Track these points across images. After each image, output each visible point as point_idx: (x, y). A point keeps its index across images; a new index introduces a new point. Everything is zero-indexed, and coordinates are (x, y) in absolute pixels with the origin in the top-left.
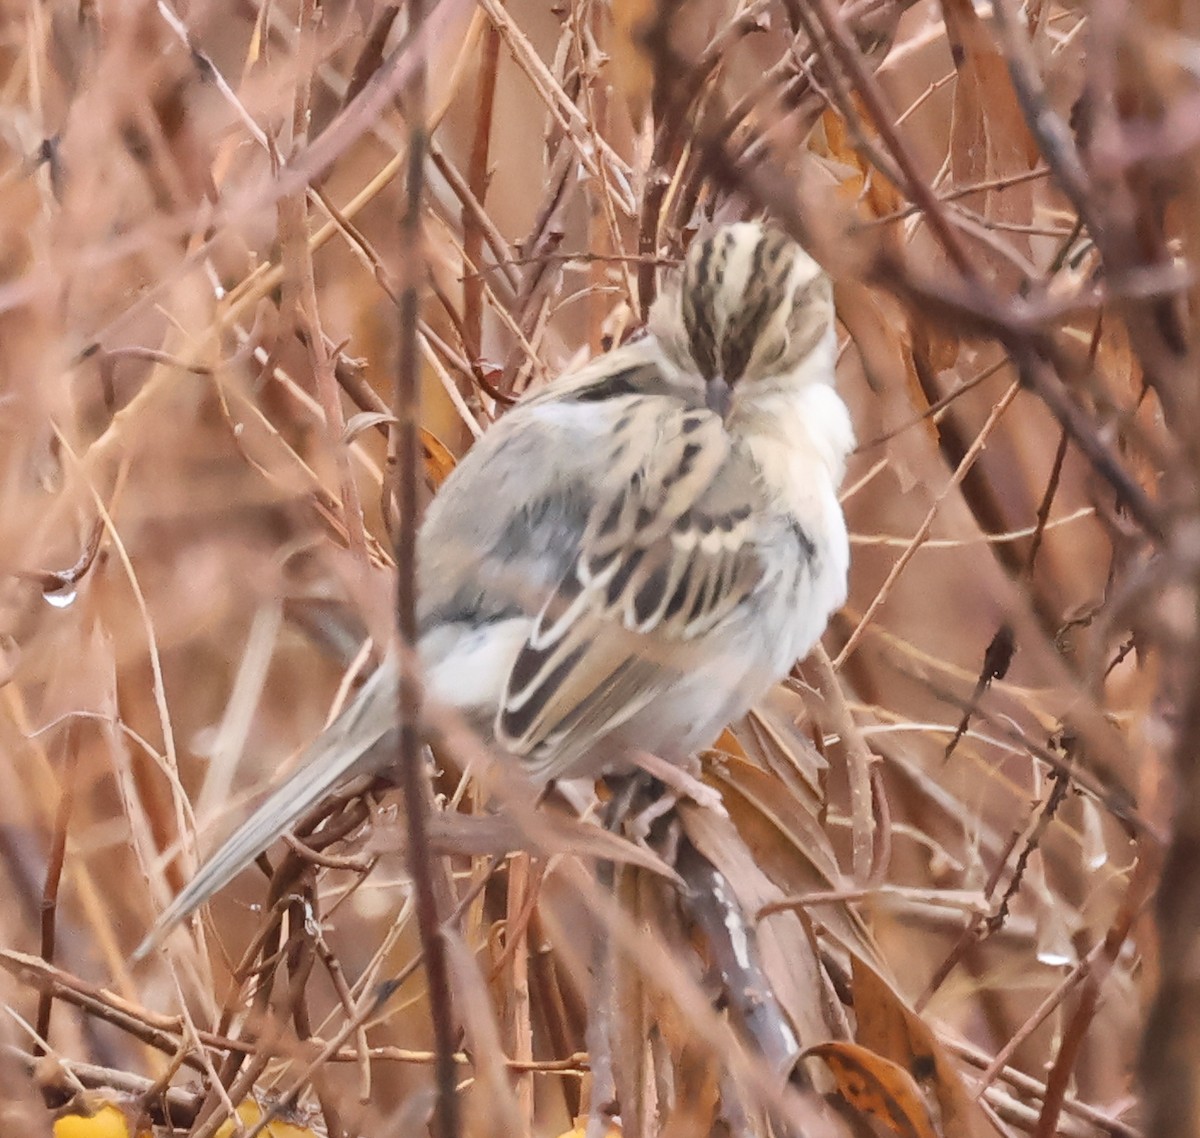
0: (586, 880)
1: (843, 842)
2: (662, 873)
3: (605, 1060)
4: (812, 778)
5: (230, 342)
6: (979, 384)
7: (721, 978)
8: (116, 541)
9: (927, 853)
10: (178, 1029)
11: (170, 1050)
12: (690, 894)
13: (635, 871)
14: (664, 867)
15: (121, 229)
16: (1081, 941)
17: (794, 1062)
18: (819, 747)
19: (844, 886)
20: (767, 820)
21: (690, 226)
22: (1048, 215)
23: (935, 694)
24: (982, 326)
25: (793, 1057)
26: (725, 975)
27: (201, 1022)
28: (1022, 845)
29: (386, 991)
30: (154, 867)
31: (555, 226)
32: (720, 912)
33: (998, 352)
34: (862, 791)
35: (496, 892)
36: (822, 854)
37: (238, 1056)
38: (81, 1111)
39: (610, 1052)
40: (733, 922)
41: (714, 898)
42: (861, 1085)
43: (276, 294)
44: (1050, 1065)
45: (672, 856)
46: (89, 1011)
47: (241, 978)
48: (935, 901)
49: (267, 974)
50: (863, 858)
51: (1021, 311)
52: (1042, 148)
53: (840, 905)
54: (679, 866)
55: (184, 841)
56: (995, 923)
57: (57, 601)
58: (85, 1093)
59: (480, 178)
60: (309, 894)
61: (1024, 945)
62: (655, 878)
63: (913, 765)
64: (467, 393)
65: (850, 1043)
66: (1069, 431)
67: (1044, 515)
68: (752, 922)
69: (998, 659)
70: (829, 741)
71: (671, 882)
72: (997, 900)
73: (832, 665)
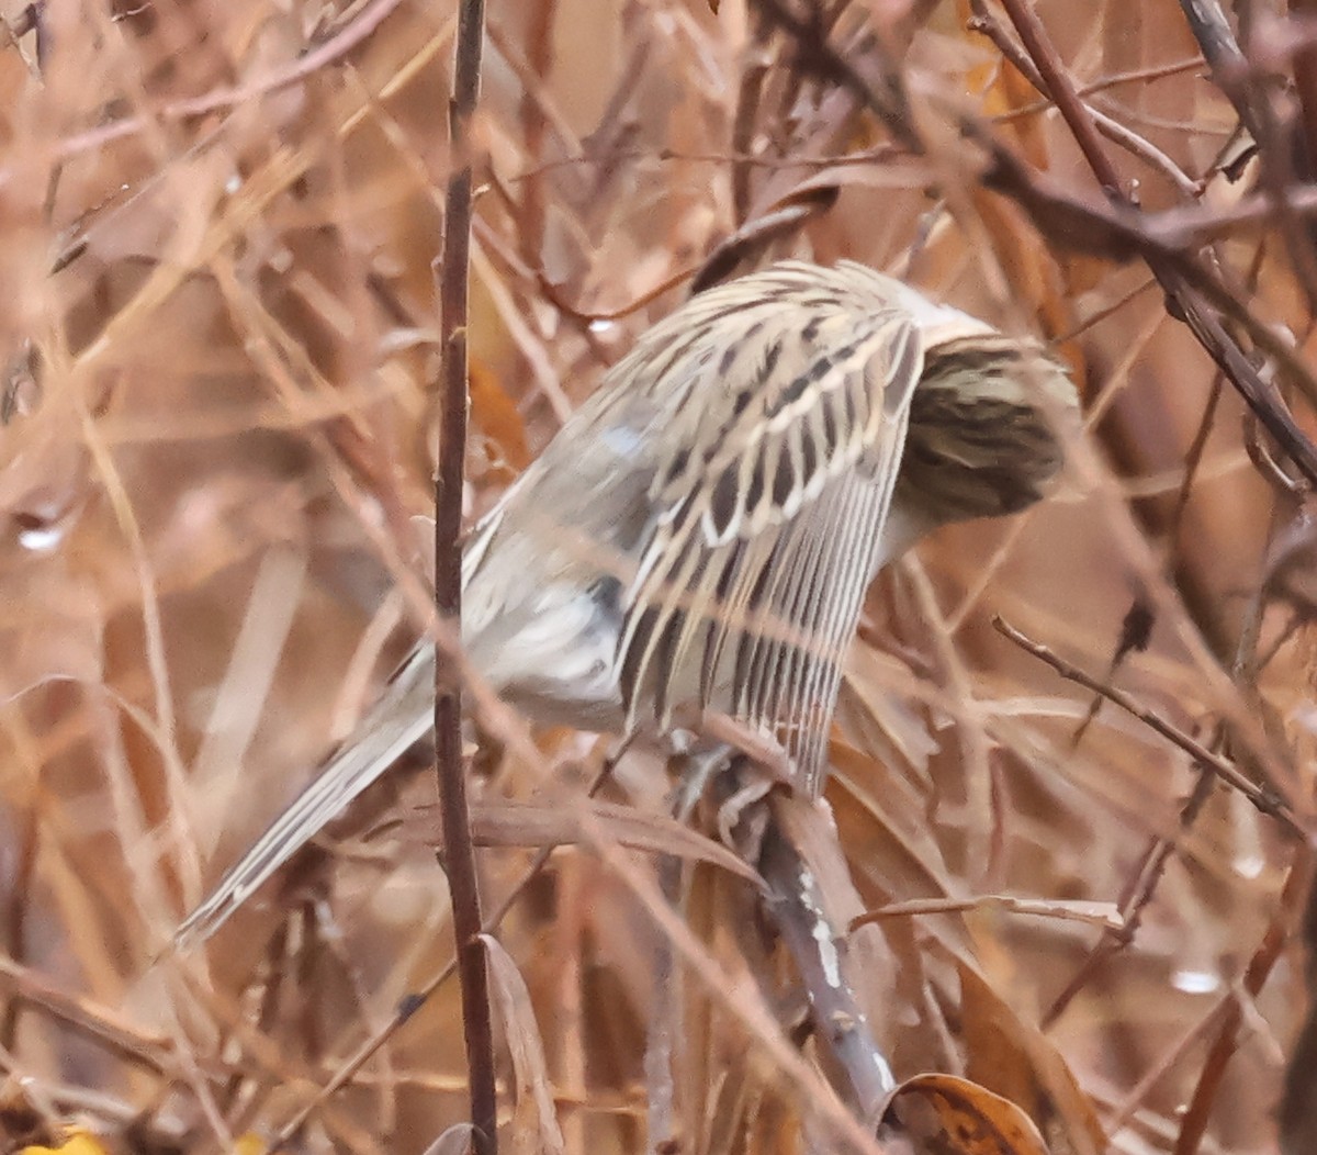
0: (642, 881)
1: (953, 845)
2: (741, 873)
3: (665, 1091)
4: (920, 764)
5: (240, 245)
6: (1120, 308)
7: (808, 998)
8: (109, 476)
9: (1041, 858)
10: (167, 1046)
11: (157, 1071)
12: (773, 897)
13: (707, 871)
14: (744, 867)
15: (116, 109)
16: (1226, 965)
17: (889, 1099)
18: (931, 730)
19: (956, 892)
20: (865, 811)
21: (794, 114)
22: (1214, 115)
23: (1062, 671)
24: (1123, 245)
25: (888, 1093)
26: (811, 995)
27: (194, 1039)
28: (1159, 848)
29: (411, 1006)
30: (139, 855)
31: (629, 115)
32: (806, 920)
33: (1141, 273)
34: (979, 781)
35: (540, 894)
36: (927, 851)
37: (236, 1080)
38: (46, 1141)
39: (671, 1081)
40: (821, 932)
41: (800, 904)
42: (970, 1128)
43: (300, 187)
44: (1183, 1109)
45: (753, 852)
46: (65, 1022)
47: (241, 989)
48: (1060, 914)
49: (274, 983)
50: (976, 853)
51: (1165, 226)
52: (1202, 36)
53: (954, 912)
54: (763, 865)
55: (180, 823)
56: (1125, 936)
57: (34, 541)
58: (53, 1120)
59: (540, 55)
60: (325, 891)
61: (1160, 971)
62: (730, 876)
63: (1034, 749)
64: (522, 306)
65: (958, 1078)
66: (1225, 369)
67: (1193, 459)
68: (844, 933)
69: (1138, 629)
70: (942, 723)
71: (752, 885)
72: (1130, 910)
73: (945, 631)
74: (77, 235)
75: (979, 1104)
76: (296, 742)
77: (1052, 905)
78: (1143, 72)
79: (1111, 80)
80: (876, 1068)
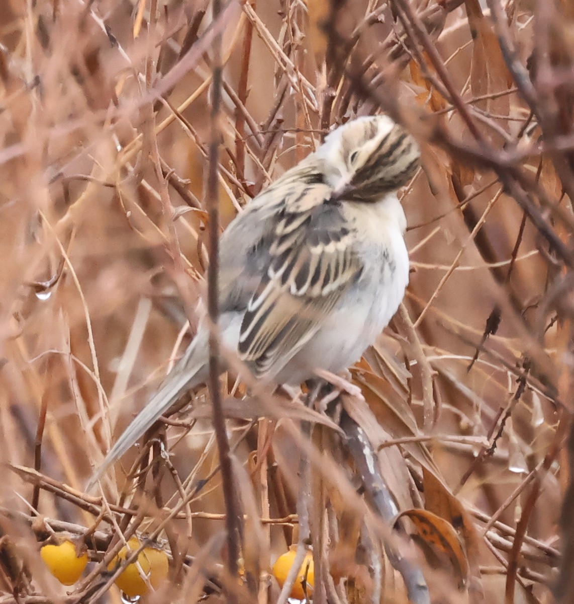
0: (296, 431)
1: (419, 413)
2: (333, 427)
3: (306, 518)
4: (404, 383)
5: (124, 172)
6: (484, 191)
7: (361, 478)
8: (71, 267)
9: (458, 419)
10: (100, 504)
11: (96, 513)
12: (347, 438)
13: (319, 427)
14: (334, 424)
17: (396, 519)
18: (408, 368)
19: (419, 434)
20: (383, 402)
21: (346, 116)
22: (517, 111)
23: (462, 341)
24: (486, 164)
25: (396, 516)
26: (363, 477)
27: (111, 500)
28: (504, 414)
29: (200, 485)
30: (88, 426)
31: (279, 116)
32: (360, 447)
33: (493, 176)
34: (428, 388)
35: (251, 440)
36: (409, 419)
37: (129, 516)
38: (54, 543)
39: (308, 514)
40: (367, 451)
41: (358, 440)
42: (428, 529)
44: (517, 520)
45: (338, 419)
46: (58, 495)
47: (129, 480)
48: (464, 442)
49: (142, 477)
50: (428, 420)
51: (504, 157)
52: (514, 78)
53: (418, 443)
54: (341, 424)
55: (102, 412)
56: (491, 452)
58: (56, 534)
59: (243, 93)
60: (163, 438)
61: (503, 463)
62: (330, 430)
63: (452, 375)
64: (238, 195)
65: (422, 509)
66: (527, 213)
67: (514, 255)
68: (376, 452)
69: (492, 325)
70: (412, 363)
71: (337, 432)
72: (492, 440)
73: (413, 326)
74: (57, 169)
75: (432, 521)
76: (151, 377)
77: (461, 438)
78: (489, 95)
79: (477, 98)
80: (390, 507)
